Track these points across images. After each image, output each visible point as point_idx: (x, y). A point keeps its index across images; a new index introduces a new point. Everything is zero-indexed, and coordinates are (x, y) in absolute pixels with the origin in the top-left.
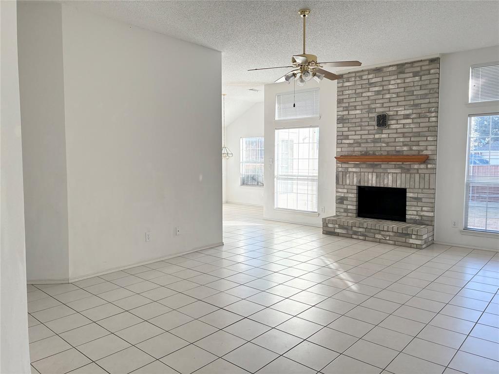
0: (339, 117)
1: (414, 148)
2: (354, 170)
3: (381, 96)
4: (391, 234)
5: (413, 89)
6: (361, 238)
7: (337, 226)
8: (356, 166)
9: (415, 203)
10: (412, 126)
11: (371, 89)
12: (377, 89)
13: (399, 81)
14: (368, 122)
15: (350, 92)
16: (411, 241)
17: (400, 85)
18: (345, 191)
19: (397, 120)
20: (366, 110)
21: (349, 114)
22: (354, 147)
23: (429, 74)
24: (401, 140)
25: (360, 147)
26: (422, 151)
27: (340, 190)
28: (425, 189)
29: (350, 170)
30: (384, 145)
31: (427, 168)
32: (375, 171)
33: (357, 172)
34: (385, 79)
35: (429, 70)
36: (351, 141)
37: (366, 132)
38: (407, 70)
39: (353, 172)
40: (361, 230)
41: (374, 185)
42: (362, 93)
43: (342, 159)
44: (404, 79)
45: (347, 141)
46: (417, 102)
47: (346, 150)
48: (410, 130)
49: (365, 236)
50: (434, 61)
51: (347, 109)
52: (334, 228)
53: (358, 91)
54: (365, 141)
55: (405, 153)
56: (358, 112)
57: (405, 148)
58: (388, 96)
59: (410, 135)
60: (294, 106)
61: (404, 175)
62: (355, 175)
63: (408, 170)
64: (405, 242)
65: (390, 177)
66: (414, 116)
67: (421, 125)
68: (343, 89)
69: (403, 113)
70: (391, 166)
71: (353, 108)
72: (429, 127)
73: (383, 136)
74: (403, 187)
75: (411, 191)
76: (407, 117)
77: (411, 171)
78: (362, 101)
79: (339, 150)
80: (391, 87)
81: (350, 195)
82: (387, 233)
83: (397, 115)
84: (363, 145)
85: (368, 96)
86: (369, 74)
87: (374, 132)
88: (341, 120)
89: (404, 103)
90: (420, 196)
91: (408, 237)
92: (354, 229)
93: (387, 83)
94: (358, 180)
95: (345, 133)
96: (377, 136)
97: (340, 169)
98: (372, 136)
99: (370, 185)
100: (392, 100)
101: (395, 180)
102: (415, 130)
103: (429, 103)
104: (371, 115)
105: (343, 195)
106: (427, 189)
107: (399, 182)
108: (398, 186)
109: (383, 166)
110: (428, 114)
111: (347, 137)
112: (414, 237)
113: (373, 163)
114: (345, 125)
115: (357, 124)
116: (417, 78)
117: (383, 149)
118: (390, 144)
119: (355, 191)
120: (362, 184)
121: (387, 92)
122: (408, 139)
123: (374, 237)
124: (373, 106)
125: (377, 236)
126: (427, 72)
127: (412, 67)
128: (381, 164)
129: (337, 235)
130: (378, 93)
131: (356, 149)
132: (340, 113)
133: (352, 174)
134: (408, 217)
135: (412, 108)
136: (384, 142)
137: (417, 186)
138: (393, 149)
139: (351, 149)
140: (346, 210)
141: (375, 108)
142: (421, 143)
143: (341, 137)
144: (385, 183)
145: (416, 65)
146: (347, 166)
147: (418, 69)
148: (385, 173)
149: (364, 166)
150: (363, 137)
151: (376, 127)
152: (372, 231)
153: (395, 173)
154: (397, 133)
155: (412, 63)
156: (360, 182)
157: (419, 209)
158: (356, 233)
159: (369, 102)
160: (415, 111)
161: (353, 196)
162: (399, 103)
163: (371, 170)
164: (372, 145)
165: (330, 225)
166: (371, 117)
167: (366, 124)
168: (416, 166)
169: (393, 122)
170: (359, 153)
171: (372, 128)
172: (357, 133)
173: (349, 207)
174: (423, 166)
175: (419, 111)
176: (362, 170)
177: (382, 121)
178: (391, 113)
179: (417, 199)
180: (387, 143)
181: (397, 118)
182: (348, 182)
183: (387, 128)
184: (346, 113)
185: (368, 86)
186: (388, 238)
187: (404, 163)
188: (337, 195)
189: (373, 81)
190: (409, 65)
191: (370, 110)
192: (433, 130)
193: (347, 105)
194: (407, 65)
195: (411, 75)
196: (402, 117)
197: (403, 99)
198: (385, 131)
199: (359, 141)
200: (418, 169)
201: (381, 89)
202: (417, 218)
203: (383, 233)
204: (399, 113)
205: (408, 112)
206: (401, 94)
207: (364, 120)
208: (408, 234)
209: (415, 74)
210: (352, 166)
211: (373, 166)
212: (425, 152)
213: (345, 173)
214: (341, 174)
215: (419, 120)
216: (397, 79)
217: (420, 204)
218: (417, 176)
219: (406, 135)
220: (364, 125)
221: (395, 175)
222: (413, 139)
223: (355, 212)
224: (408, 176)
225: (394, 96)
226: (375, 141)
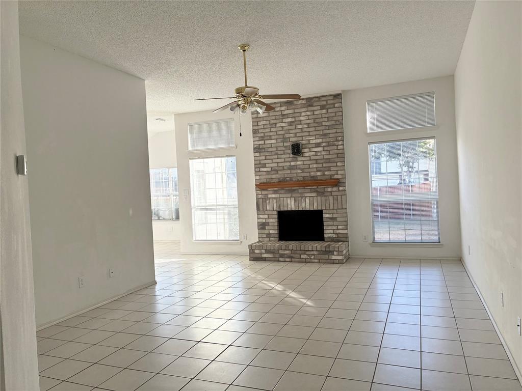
0: (255, 146)
1: (327, 173)
2: (273, 196)
3: (293, 127)
4: (315, 253)
5: (322, 120)
6: (288, 260)
7: (263, 251)
8: (275, 192)
9: (331, 223)
10: (323, 153)
11: (284, 120)
12: (289, 120)
13: (309, 113)
14: (284, 150)
15: (264, 123)
16: (334, 257)
17: (310, 117)
18: (266, 216)
19: (310, 148)
20: (281, 140)
21: (264, 144)
22: (272, 175)
23: (334, 107)
24: (315, 166)
25: (277, 174)
26: (334, 175)
27: (261, 216)
28: (338, 209)
29: (270, 196)
30: (299, 171)
31: (339, 191)
32: (294, 195)
33: (276, 198)
34: (296, 111)
35: (334, 104)
36: (269, 169)
37: (283, 160)
38: (315, 104)
39: (273, 198)
40: (287, 252)
41: (293, 209)
42: (276, 124)
43: (261, 186)
44: (313, 111)
45: (265, 169)
46: (326, 132)
47: (265, 178)
48: (322, 157)
49: (292, 257)
50: (337, 96)
51: (262, 138)
52: (261, 253)
53: (272, 122)
54: (281, 168)
55: (319, 178)
56: (274, 141)
57: (319, 174)
58: (300, 127)
59: (322, 161)
60: (241, 135)
61: (319, 198)
62: (275, 201)
63: (323, 193)
64: (329, 259)
65: (307, 200)
66: (324, 144)
67: (331, 152)
68: (257, 120)
69: (314, 141)
70: (307, 191)
71: (268, 138)
72: (337, 154)
73: (299, 163)
74: (320, 208)
75: (327, 212)
76: (318, 145)
77: (326, 194)
78: (276, 131)
79: (258, 177)
80: (302, 118)
81: (271, 220)
82: (312, 253)
83: (309, 144)
84: (279, 172)
85: (282, 127)
86: (281, 106)
87: (290, 159)
88: (257, 149)
89: (315, 133)
90: (335, 216)
91: (330, 254)
92: (281, 252)
93: (297, 115)
94: (278, 205)
95: (262, 162)
96: (293, 163)
97: (260, 196)
98: (288, 164)
99: (289, 209)
100: (304, 130)
101: (312, 204)
102: (326, 157)
103: (336, 133)
104: (285, 144)
105: (264, 221)
106: (340, 209)
107: (315, 204)
108: (315, 208)
109: (300, 191)
110: (336, 142)
111: (264, 166)
112: (335, 253)
113: (290, 188)
114: (262, 154)
115: (273, 153)
116: (324, 111)
117: (299, 175)
118: (305, 170)
119: (276, 216)
120: (282, 209)
121: (299, 123)
122: (320, 166)
123: (300, 258)
124: (287, 136)
125: (303, 256)
126: (332, 106)
127: (319, 101)
128: (298, 189)
129: (265, 260)
130: (291, 123)
131: (274, 176)
132: (256, 143)
133: (271, 200)
134: (326, 236)
135: (322, 137)
136: (299, 169)
137: (332, 207)
138: (308, 174)
139: (270, 176)
140: (269, 235)
141: (289, 138)
142: (332, 169)
143: (259, 165)
144: (303, 206)
145: (323, 99)
146: (266, 193)
147: (324, 103)
148: (302, 197)
149: (283, 191)
150: (280, 165)
151: (292, 155)
152: (298, 252)
153: (311, 196)
154: (310, 160)
155: (319, 97)
156: (280, 207)
157: (335, 228)
158: (282, 256)
159: (282, 132)
160: (324, 140)
161: (274, 221)
162: (311, 133)
163: (289, 195)
164: (289, 172)
165: (257, 251)
166: (286, 146)
167: (282, 152)
168: (329, 189)
169: (306, 150)
170: (277, 180)
171: (288, 156)
172: (274, 161)
173: (271, 232)
174: (335, 189)
175: (328, 140)
176: (281, 196)
177: (297, 149)
178: (304, 142)
179: (333, 219)
180: (302, 169)
181: (310, 146)
182: (268, 208)
183: (302, 155)
184: (262, 142)
185: (281, 117)
186: (312, 257)
187: (319, 187)
188: (259, 221)
189: (286, 112)
190: (317, 99)
191: (284, 140)
192: (341, 156)
193: (262, 135)
194: (314, 99)
195: (319, 108)
196: (314, 145)
197: (313, 129)
198: (299, 159)
199: (277, 168)
200: (331, 192)
201: (294, 120)
202: (334, 236)
203: (308, 253)
204: (311, 142)
205: (319, 141)
206: (312, 125)
207: (279, 149)
208: (331, 251)
209: (323, 107)
210: (271, 192)
211: (291, 191)
212: (336, 177)
213: (265, 199)
214: (261, 201)
215: (329, 148)
216: (307, 111)
217: (335, 223)
218: (331, 198)
219: (319, 161)
220: (279, 153)
221: (311, 199)
222: (324, 165)
223: (277, 236)
224: (323, 198)
225: (306, 126)
226: (291, 168)
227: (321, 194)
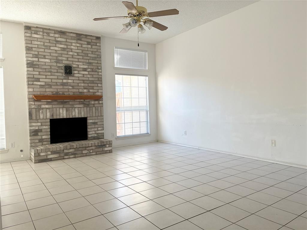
0: (29, 62)
1: (91, 91)
2: (47, 106)
3: (66, 52)
4: (93, 148)
5: (87, 52)
6: (72, 156)
7: (49, 153)
8: (48, 103)
9: (93, 126)
10: (89, 76)
11: (57, 45)
12: (62, 46)
13: (78, 45)
14: (57, 70)
15: (39, 43)
16: (106, 149)
17: (79, 48)
18: (39, 124)
19: (79, 71)
20: (55, 60)
21: (38, 61)
22: (46, 88)
23: (97, 46)
24: (82, 85)
25: (51, 88)
26: (96, 92)
27: (34, 124)
28: (99, 116)
29: (43, 106)
30: (70, 88)
31: (99, 104)
32: (66, 106)
33: (50, 108)
34: (68, 40)
35: (96, 43)
36: (43, 84)
37: (56, 77)
38: (83, 39)
39: (46, 108)
40: (71, 151)
41: (65, 117)
42: (50, 46)
43: (37, 98)
44: (82, 44)
45: (39, 83)
46: (91, 61)
47: (39, 91)
48: (87, 79)
49: (75, 154)
50: (98, 38)
51: (36, 56)
52: (47, 155)
53: (46, 44)
54: (55, 84)
55: (85, 94)
56: (47, 60)
57: (85, 91)
58: (71, 53)
59: (88, 82)
60: (138, 46)
61: (85, 108)
62: (48, 111)
63: (88, 105)
64: (103, 151)
65: (76, 110)
66: (89, 70)
67: (94, 76)
68: (31, 39)
69: (82, 67)
70: (76, 103)
71: (42, 57)
72: (98, 78)
73: (70, 81)
74: (86, 116)
75: (91, 118)
76: (85, 70)
77: (91, 106)
78: (50, 53)
79: (31, 90)
80: (72, 47)
81: (44, 127)
82: (91, 148)
83: (78, 67)
84: (53, 87)
85: (56, 50)
86: (55, 33)
87: (62, 77)
88: (30, 65)
89: (82, 60)
90: (96, 121)
91: (104, 147)
93: (69, 44)
94: (51, 115)
95: (35, 76)
96: (65, 81)
97: (33, 107)
98: (61, 81)
99: (61, 117)
100: (74, 57)
101: (80, 113)
102: (90, 79)
103: (98, 63)
104: (58, 65)
105: (37, 128)
106: (100, 116)
107: (83, 113)
108: (83, 116)
109: (71, 103)
110: (97, 70)
111: (38, 80)
112: (107, 146)
113: (62, 100)
114: (36, 69)
115: (47, 70)
116: (90, 46)
117: (70, 90)
118: (75, 87)
119: (49, 124)
120: (55, 117)
121: (71, 50)
122: (86, 85)
123: (82, 153)
124: (60, 58)
125: (84, 152)
126: (95, 44)
127: (86, 38)
128: (69, 101)
129: (51, 160)
130: (63, 49)
131: (48, 90)
132: (30, 59)
133: (44, 110)
134: (89, 136)
135: (87, 64)
136: (70, 86)
137: (94, 115)
138: (77, 90)
139: (43, 90)
140: (41, 141)
141: (62, 60)
142: (95, 88)
143: (31, 80)
144: (73, 115)
145: (88, 37)
146: (40, 104)
147: (90, 41)
148: (72, 108)
149: (56, 103)
150: (53, 81)
151: (64, 75)
152: (80, 149)
153: (79, 107)
154: (79, 80)
155: (86, 35)
156: (53, 116)
157: (96, 129)
158: (67, 154)
159: (56, 55)
160: (90, 67)
161: (47, 128)
162: (80, 60)
163: (61, 106)
164: (61, 87)
165: (42, 154)
166: (59, 67)
167: (55, 71)
168: (93, 102)
169: (76, 72)
170: (51, 93)
171: (60, 74)
172: (48, 77)
173: (44, 137)
174: (96, 102)
175: (92, 67)
176: (54, 106)
177: (68, 70)
178: (74, 66)
179: (95, 123)
180: (73, 86)
181: (79, 69)
182: (41, 117)
183: (72, 76)
184: (37, 59)
185: (55, 42)
186: (91, 151)
187: (86, 100)
188: (31, 129)
189: (59, 39)
190: (84, 36)
191: (58, 61)
192: (100, 80)
193: (36, 53)
194: (82, 36)
195: (86, 43)
196: (82, 70)
197: (81, 57)
198: (70, 78)
199: (50, 83)
200: (94, 104)
201: (66, 47)
202: (96, 135)
203: (88, 149)
204: (80, 66)
205: (85, 67)
206: (80, 54)
207: (53, 68)
208: (104, 145)
209: (88, 43)
210: (45, 103)
211: (63, 103)
212: (97, 94)
213: (39, 109)
214: (34, 111)
215: (92, 73)
216: (77, 43)
217: (96, 126)
218: (94, 108)
219: (85, 82)
220: (53, 71)
221: (80, 109)
222: (89, 85)
223: (50, 140)
224: (88, 108)
225: (76, 54)
226: (63, 84)
227: (87, 105)
